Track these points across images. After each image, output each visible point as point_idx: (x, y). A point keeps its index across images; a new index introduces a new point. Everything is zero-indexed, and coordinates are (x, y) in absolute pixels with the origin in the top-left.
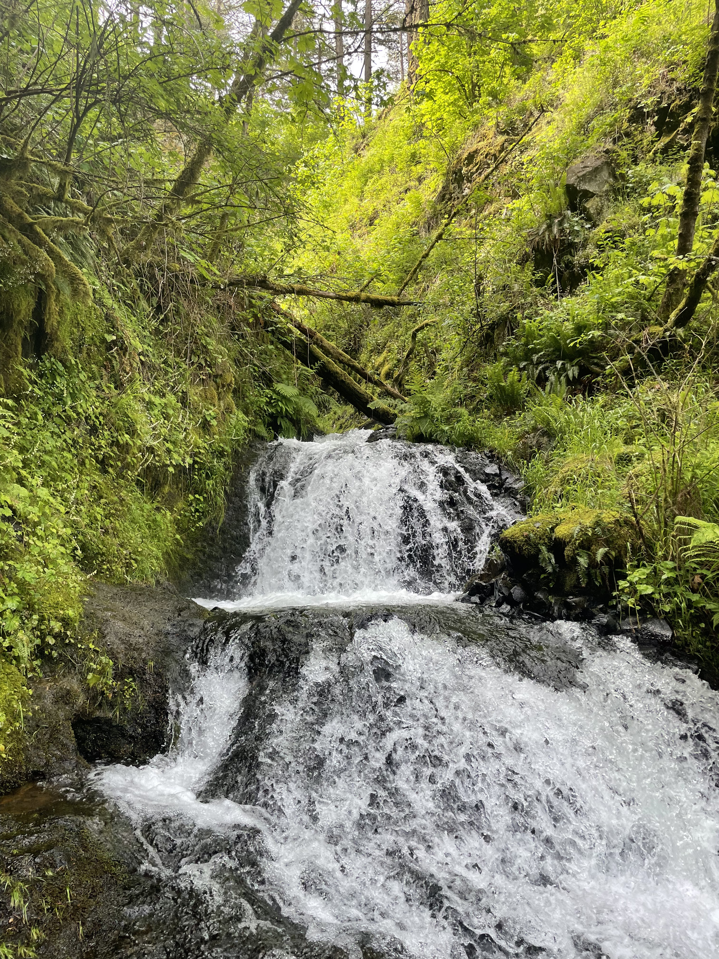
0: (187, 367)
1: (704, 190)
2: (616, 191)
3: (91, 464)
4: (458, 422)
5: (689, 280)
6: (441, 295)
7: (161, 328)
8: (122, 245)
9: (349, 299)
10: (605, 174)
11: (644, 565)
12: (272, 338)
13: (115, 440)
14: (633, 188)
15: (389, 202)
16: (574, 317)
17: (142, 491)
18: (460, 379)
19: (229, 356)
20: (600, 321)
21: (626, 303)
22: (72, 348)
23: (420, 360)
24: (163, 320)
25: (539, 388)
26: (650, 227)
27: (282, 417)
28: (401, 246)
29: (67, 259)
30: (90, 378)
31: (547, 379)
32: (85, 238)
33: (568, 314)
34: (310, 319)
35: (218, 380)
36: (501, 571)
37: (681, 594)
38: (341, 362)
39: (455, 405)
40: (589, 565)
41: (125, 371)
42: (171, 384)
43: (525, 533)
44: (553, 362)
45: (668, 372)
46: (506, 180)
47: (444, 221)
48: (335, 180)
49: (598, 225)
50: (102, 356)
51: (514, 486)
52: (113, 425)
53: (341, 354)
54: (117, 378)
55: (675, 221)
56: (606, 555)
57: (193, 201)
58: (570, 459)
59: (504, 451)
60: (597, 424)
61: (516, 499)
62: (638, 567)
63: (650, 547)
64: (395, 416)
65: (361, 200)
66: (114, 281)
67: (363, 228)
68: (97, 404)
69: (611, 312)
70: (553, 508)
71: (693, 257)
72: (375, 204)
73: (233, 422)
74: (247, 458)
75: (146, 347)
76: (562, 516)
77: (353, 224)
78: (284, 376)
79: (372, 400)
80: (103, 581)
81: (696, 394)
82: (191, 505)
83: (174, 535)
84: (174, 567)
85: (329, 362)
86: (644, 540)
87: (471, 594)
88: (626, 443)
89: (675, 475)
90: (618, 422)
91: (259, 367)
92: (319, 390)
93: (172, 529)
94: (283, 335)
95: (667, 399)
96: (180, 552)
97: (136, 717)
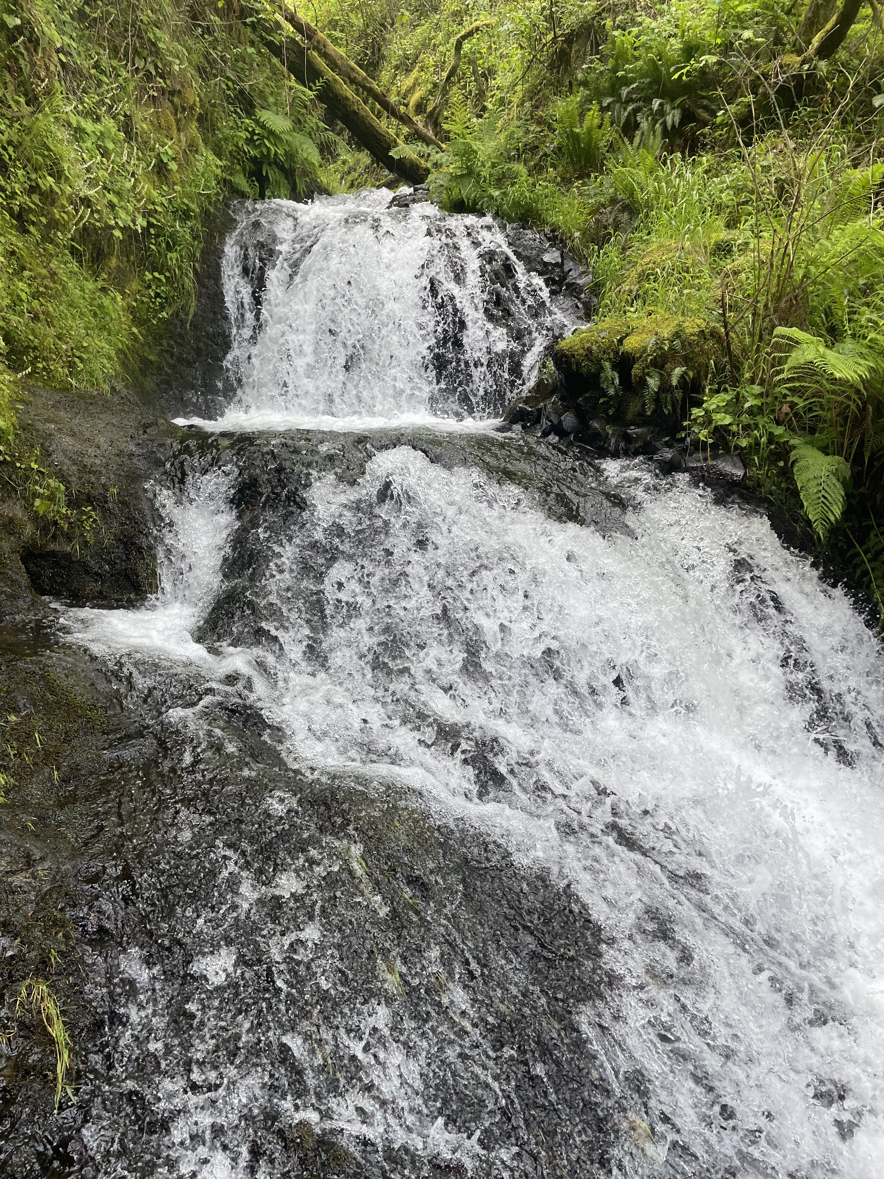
0: (129, 75)
3: (4, 219)
4: (513, 184)
7: (87, 9)
11: (726, 390)
12: (252, 36)
13: (33, 184)
16: (684, 31)
17: (80, 262)
18: (519, 118)
19: (190, 62)
20: (719, 41)
21: (757, 14)
23: (464, 87)
25: (626, 140)
27: (270, 164)
31: (637, 126)
33: (677, 26)
34: (308, 9)
35: (176, 99)
36: (552, 394)
37: (764, 426)
38: (353, 81)
39: (510, 159)
40: (659, 388)
41: (39, 78)
42: (107, 101)
43: (587, 345)
44: (648, 101)
45: (798, 126)
50: (2, 50)
51: (578, 282)
52: (28, 161)
53: (353, 69)
54: (28, 87)
56: (682, 377)
58: (654, 246)
59: (570, 231)
60: (696, 197)
61: (579, 299)
62: (718, 391)
63: (737, 367)
64: (428, 171)
68: (3, 127)
69: (735, 27)
70: (625, 312)
73: (200, 166)
74: (223, 224)
75: (66, 39)
76: (634, 324)
78: (271, 100)
79: (396, 144)
80: (40, 384)
81: (828, 159)
82: (149, 287)
83: (130, 327)
84: (134, 371)
85: (335, 80)
86: (730, 359)
87: (513, 421)
88: (728, 226)
89: (783, 273)
90: (723, 195)
91: (234, 82)
92: (321, 124)
93: (126, 319)
94: (269, 31)
95: (791, 166)
96: (140, 352)
97: (101, 552)
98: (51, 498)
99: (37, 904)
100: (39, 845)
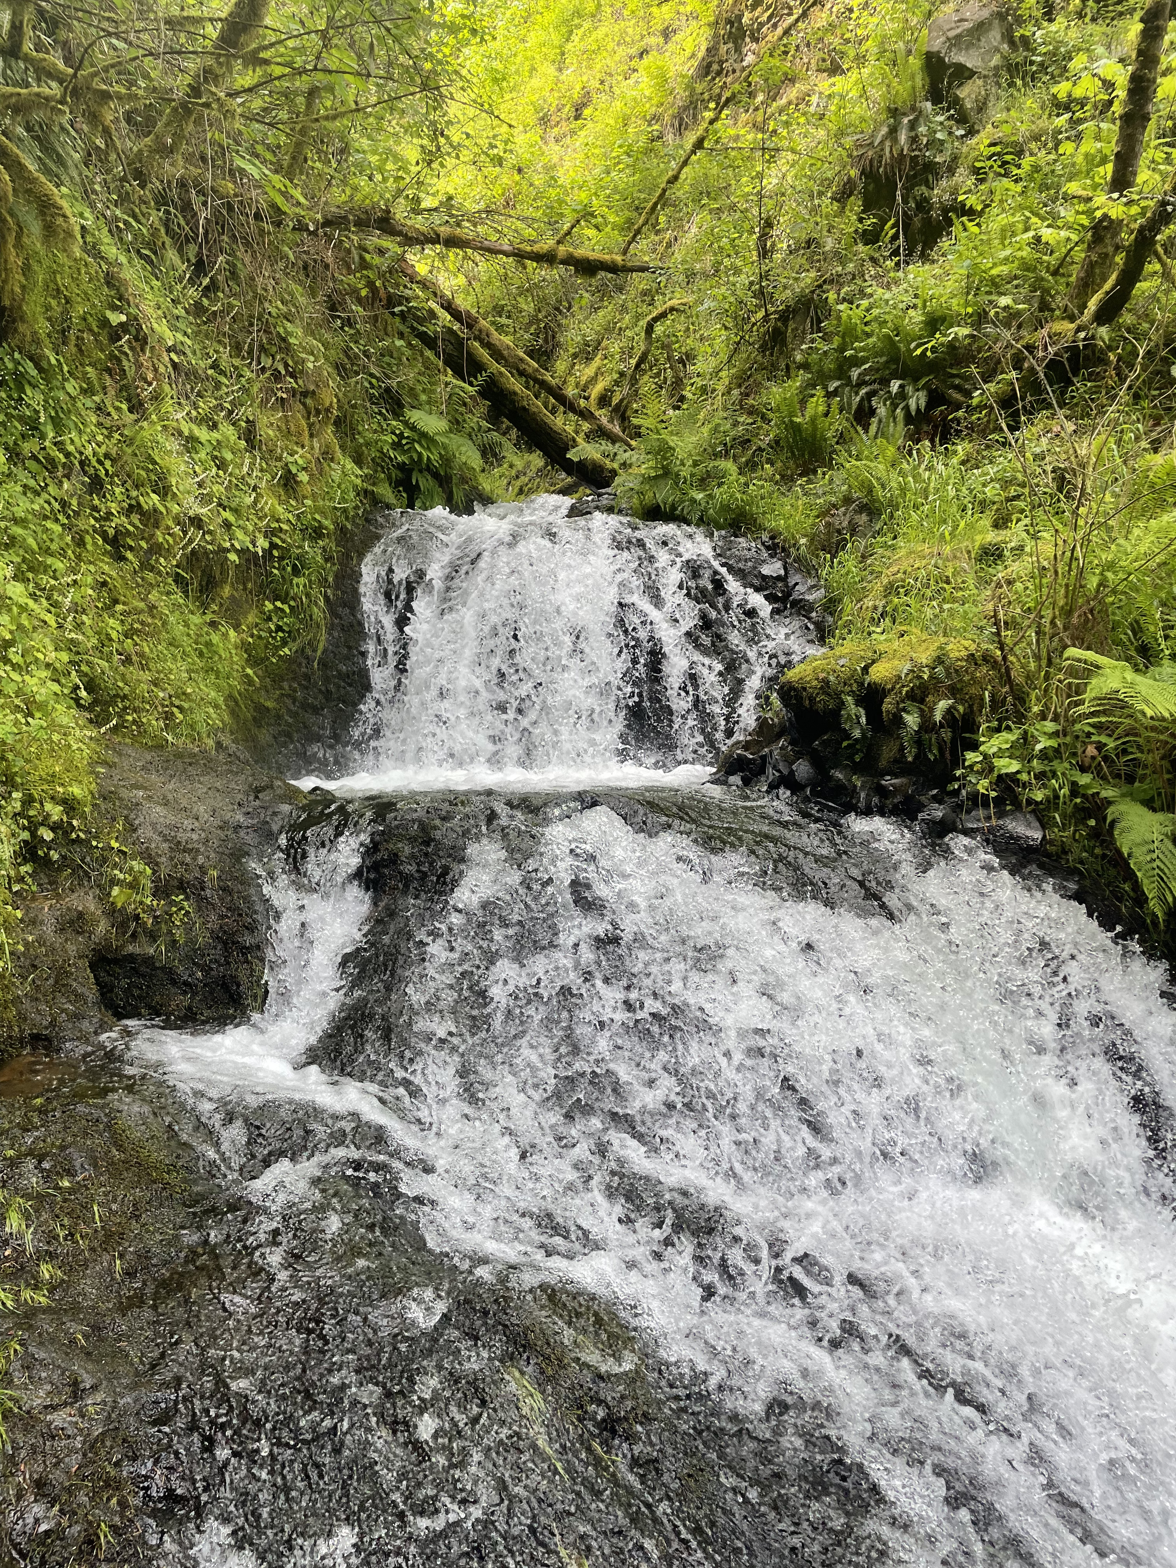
0: (254, 375)
1: (1164, 74)
2: (1013, 69)
3: (95, 544)
4: (720, 485)
5: (1126, 238)
6: (698, 254)
7: (205, 302)
8: (129, 144)
9: (538, 258)
10: (995, 36)
11: (1008, 728)
12: (402, 327)
13: (133, 502)
14: (1041, 64)
15: (611, 75)
16: (925, 302)
17: (186, 592)
18: (726, 409)
19: (326, 359)
20: (970, 310)
21: (1016, 277)
22: (49, 336)
23: (658, 375)
24: (207, 288)
25: (859, 428)
26: (1068, 138)
27: (421, 471)
28: (630, 161)
29: (31, 168)
30: (84, 391)
31: (872, 412)
32: (63, 129)
33: (916, 296)
34: (468, 294)
35: (309, 401)
36: (778, 737)
37: (1063, 774)
38: (522, 373)
39: (716, 455)
40: (921, 727)
41: (145, 380)
42: (227, 405)
43: (822, 675)
44: (885, 382)
45: (1076, 405)
46: (821, 40)
47: (709, 115)
48: (513, 29)
49: (978, 132)
50: (102, 351)
51: (807, 598)
52: (129, 476)
53: (522, 360)
54: (132, 391)
55: (1111, 129)
56: (949, 711)
57: (254, 60)
58: (902, 552)
59: (794, 537)
60: (952, 493)
61: (809, 619)
62: (998, 730)
63: (1021, 698)
64: (614, 473)
65: (560, 70)
66: (118, 212)
67: (564, 123)
68: (100, 438)
69: (989, 293)
70: (869, 634)
71: (1136, 197)
72: (585, 78)
73: (336, 475)
74: (362, 541)
75: (180, 336)
76: (882, 647)
77: (546, 115)
78: (423, 397)
79: (575, 444)
80: (127, 740)
81: (1119, 443)
82: (270, 619)
83: (243, 668)
84: (245, 721)
85: (501, 373)
86: (1011, 688)
87: (730, 772)
88: (996, 526)
89: (1072, 581)
90: (986, 490)
91: (378, 379)
92: (484, 424)
93: (239, 658)
94: (421, 321)
95: (1071, 451)
96: (255, 697)
97: (193, 956)
98: (134, 886)
99: (85, 1455)
100: (90, 1367)
